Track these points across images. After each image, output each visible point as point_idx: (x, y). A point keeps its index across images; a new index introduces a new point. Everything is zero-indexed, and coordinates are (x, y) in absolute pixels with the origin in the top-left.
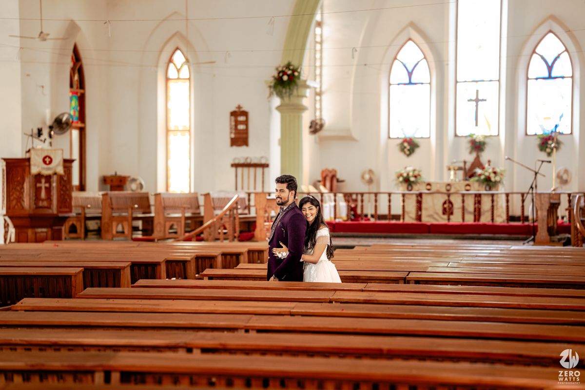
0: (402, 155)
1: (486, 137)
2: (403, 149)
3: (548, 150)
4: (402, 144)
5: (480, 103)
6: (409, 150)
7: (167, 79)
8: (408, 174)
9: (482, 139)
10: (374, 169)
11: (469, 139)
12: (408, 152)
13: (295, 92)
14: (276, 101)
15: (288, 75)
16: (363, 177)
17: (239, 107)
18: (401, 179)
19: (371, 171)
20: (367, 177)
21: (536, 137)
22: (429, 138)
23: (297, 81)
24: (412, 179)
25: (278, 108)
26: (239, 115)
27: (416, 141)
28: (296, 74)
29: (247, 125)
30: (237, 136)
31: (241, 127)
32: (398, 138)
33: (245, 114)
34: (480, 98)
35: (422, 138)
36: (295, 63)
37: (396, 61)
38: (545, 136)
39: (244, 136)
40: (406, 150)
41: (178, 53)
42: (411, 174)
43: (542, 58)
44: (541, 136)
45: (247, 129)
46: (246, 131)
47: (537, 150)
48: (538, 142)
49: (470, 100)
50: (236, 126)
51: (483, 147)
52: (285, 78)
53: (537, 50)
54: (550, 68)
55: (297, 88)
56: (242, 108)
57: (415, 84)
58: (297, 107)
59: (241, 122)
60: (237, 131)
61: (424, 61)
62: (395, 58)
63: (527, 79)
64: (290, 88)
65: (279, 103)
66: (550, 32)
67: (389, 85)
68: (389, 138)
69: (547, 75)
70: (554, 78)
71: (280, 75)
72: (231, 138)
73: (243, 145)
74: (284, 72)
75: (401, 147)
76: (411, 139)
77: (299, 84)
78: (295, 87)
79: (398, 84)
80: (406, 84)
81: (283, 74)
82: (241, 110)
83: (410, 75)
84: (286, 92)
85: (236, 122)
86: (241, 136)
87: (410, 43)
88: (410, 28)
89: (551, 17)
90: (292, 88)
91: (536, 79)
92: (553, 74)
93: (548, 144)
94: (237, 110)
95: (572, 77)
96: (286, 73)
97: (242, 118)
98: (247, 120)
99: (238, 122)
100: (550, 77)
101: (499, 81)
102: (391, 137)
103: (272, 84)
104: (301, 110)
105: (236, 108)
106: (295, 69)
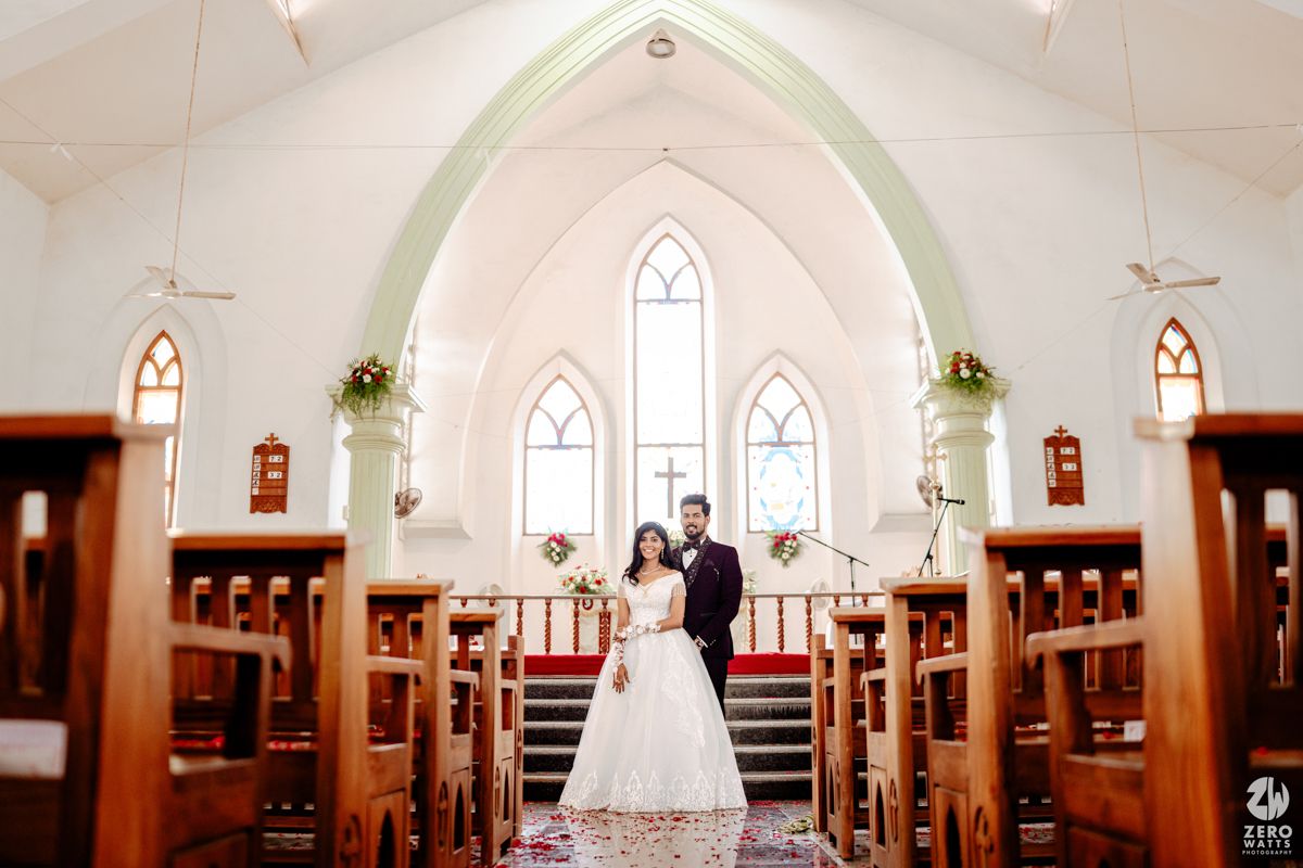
0: (546, 563)
2: (548, 555)
3: (786, 556)
4: (547, 544)
5: (674, 479)
6: (558, 554)
7: (138, 389)
8: (584, 579)
10: (499, 584)
12: (557, 559)
14: (344, 429)
15: (372, 375)
17: (272, 438)
18: (572, 586)
21: (765, 535)
22: (592, 534)
23: (391, 386)
24: (593, 587)
25: (347, 442)
26: (271, 453)
27: (569, 538)
28: (388, 373)
29: (285, 472)
30: (266, 492)
31: (274, 475)
32: (540, 534)
33: (283, 450)
34: (676, 470)
35: (579, 534)
36: (384, 360)
37: (537, 411)
38: (779, 534)
39: (280, 492)
40: (554, 554)
41: (164, 342)
42: (589, 578)
43: (768, 414)
44: (775, 534)
45: (285, 479)
46: (283, 483)
47: (767, 555)
48: (770, 543)
49: (658, 475)
50: (264, 473)
52: (367, 379)
53: (760, 401)
54: (780, 429)
55: (390, 399)
56: (277, 439)
57: (568, 447)
58: (385, 438)
59: (275, 467)
60: (266, 484)
61: (582, 411)
62: (536, 406)
63: (748, 444)
64: (375, 399)
65: (350, 433)
66: (778, 374)
67: (526, 447)
68: (524, 534)
69: (776, 440)
70: (787, 444)
71: (358, 374)
72: (253, 497)
73: (276, 510)
74: (365, 371)
75: (545, 549)
76: (562, 536)
77: (394, 391)
78: (387, 396)
79: (540, 447)
80: (552, 447)
81: (363, 374)
82: (275, 443)
83: (560, 433)
84: (368, 405)
85: (263, 465)
86: (273, 492)
87: (560, 383)
88: (561, 358)
89: (778, 351)
90: (379, 397)
91: (760, 445)
92: (785, 439)
93: (783, 545)
94: (268, 443)
95: (814, 443)
96: (369, 372)
97: (276, 459)
98: (286, 463)
99: (268, 466)
100: (780, 443)
101: (703, 445)
102: (528, 532)
103: (341, 392)
104: (394, 443)
105: (267, 439)
106: (385, 365)
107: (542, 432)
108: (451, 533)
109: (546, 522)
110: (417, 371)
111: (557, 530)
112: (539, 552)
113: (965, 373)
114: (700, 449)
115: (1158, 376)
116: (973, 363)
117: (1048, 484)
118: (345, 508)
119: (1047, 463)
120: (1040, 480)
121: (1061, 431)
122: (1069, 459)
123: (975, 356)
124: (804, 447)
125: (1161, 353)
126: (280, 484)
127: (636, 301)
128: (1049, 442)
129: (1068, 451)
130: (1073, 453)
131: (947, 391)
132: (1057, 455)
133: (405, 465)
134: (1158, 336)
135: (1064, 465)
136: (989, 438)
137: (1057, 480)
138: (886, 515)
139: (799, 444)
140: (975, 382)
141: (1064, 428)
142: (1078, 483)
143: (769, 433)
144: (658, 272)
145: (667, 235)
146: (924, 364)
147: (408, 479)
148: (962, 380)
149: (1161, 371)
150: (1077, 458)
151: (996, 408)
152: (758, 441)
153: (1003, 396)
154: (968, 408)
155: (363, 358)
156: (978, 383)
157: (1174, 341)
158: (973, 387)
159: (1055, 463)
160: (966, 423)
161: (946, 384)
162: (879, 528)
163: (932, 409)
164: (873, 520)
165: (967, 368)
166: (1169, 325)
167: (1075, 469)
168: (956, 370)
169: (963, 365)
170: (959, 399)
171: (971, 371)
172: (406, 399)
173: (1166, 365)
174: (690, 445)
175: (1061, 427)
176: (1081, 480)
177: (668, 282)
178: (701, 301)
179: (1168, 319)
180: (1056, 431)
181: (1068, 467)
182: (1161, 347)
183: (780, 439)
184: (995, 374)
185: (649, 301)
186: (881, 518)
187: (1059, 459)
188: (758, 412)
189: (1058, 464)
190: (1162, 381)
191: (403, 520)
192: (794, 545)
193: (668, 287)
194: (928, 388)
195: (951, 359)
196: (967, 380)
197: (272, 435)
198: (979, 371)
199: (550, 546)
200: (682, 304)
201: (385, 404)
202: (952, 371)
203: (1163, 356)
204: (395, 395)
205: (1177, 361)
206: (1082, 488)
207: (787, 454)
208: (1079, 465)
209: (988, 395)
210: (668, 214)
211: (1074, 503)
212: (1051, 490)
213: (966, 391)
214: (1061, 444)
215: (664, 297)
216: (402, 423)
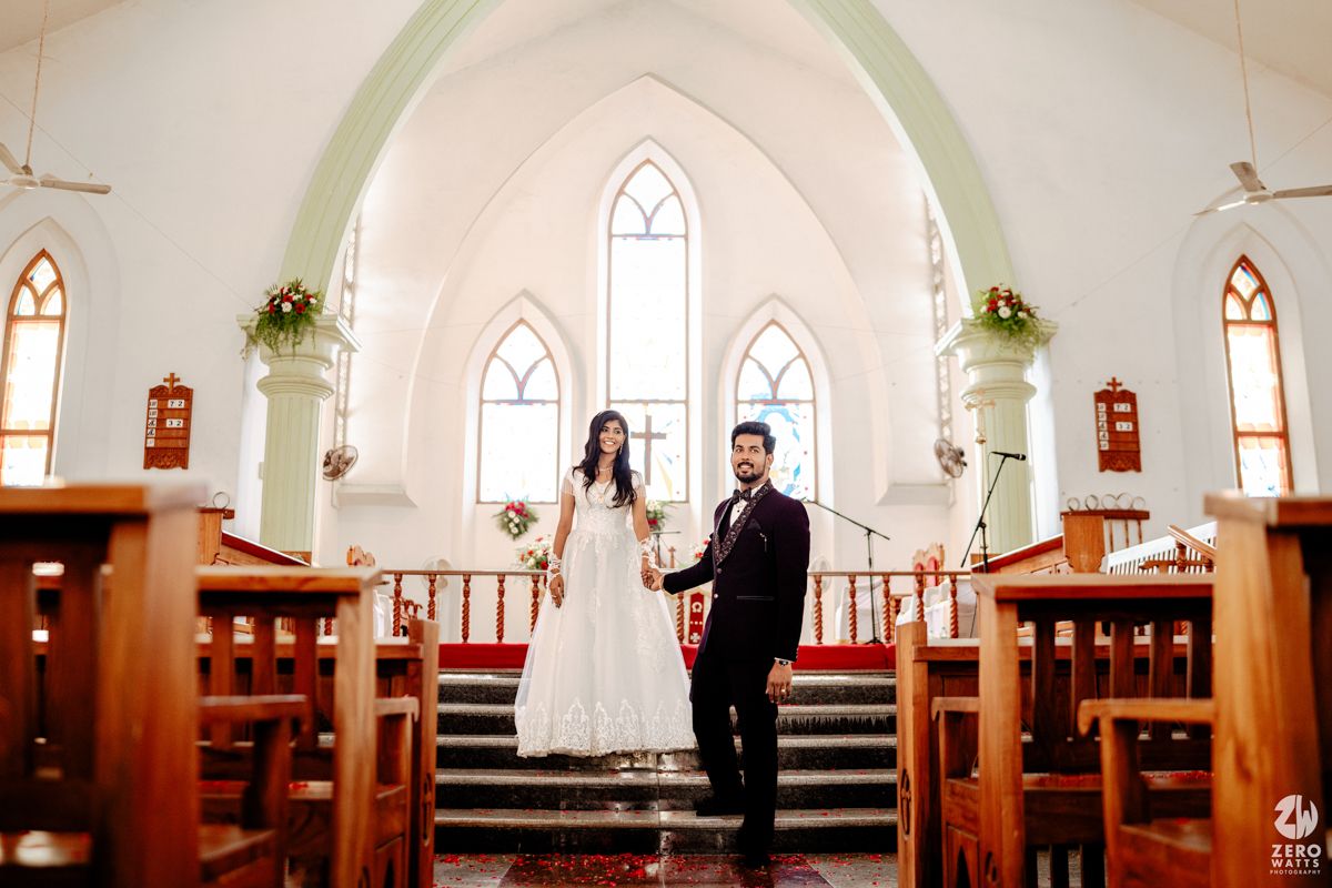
0: (503, 536)
1: (664, 504)
2: (505, 526)
4: (504, 514)
5: (654, 441)
6: (517, 525)
7: (12, 319)
9: (658, 508)
12: (515, 531)
14: (261, 370)
15: (293, 303)
17: (173, 379)
18: (532, 561)
23: (316, 317)
25: (264, 386)
26: (171, 397)
27: (529, 507)
28: (313, 301)
29: (187, 420)
30: (163, 444)
31: (174, 423)
32: (495, 502)
33: (186, 394)
34: (654, 430)
35: (542, 503)
36: (309, 286)
37: (495, 361)
39: (180, 443)
40: (511, 525)
41: (44, 263)
43: (761, 367)
45: (187, 428)
46: (185, 433)
50: (161, 421)
51: (660, 524)
52: (287, 307)
53: (751, 353)
54: (775, 385)
55: (314, 333)
56: (178, 380)
57: (530, 402)
58: (309, 381)
59: (174, 413)
60: (164, 433)
61: (547, 362)
62: (494, 354)
63: (737, 402)
64: (296, 331)
65: (267, 373)
66: (773, 322)
67: (482, 402)
68: (478, 502)
69: (770, 397)
70: (783, 403)
71: (276, 303)
72: (147, 449)
73: (175, 466)
74: (285, 298)
75: (502, 520)
76: (522, 504)
77: (318, 323)
78: (310, 329)
79: (498, 402)
80: (511, 402)
81: (282, 302)
82: (176, 384)
83: (521, 386)
84: (286, 339)
85: (161, 411)
86: (172, 444)
87: (522, 329)
88: (524, 300)
89: (774, 296)
90: (300, 329)
91: (752, 402)
92: (780, 397)
94: (167, 385)
95: (814, 401)
96: (289, 299)
97: (176, 404)
98: (188, 409)
99: (166, 412)
100: (775, 401)
101: (686, 402)
102: (482, 499)
103: (255, 324)
104: (321, 388)
105: (165, 380)
106: (310, 292)
107: (500, 383)
108: (394, 499)
109: (503, 487)
110: (357, 313)
111: (516, 497)
112: (495, 522)
113: (1005, 312)
114: (683, 406)
115: (1226, 323)
116: (1014, 301)
117: (1100, 446)
118: (260, 464)
119: (1098, 421)
120: (1090, 439)
121: (1114, 383)
122: (1124, 417)
123: (1015, 293)
124: (802, 406)
125: (1229, 297)
126: (181, 433)
127: (610, 236)
128: (1101, 397)
129: (1123, 407)
130: (1129, 410)
131: (984, 334)
132: (1111, 414)
133: (340, 421)
134: (1227, 276)
135: (1118, 424)
136: (1030, 390)
137: (1110, 441)
138: (895, 485)
139: (797, 402)
140: (1016, 323)
141: (1118, 381)
142: (1134, 446)
143: (762, 389)
144: (637, 203)
145: (648, 161)
146: (940, 313)
147: (344, 436)
148: (1002, 320)
149: (1229, 316)
150: (1132, 417)
151: (1039, 356)
152: (749, 398)
153: (1046, 341)
154: (1009, 354)
155: (281, 283)
156: (1021, 324)
157: (1244, 283)
158: (1015, 327)
159: (1108, 422)
160: (1003, 372)
161: (983, 324)
162: (886, 501)
163: (963, 355)
164: (881, 490)
165: (1007, 305)
166: (1238, 264)
167: (1131, 429)
168: (993, 308)
169: (1001, 303)
170: (997, 343)
171: (1012, 310)
172: (333, 333)
173: (1234, 310)
174: (671, 402)
175: (1114, 379)
176: (1137, 443)
177: (648, 215)
178: (686, 237)
179: (1238, 256)
180: (1109, 384)
181: (1123, 426)
182: (1229, 289)
183: (775, 397)
184: (1038, 314)
185: (625, 236)
186: (889, 489)
187: (1113, 418)
188: (749, 364)
189: (1111, 421)
190: (1231, 329)
191: (337, 483)
193: (648, 221)
194: (960, 329)
195: (987, 296)
196: (1007, 320)
197: (172, 375)
198: (1020, 310)
199: (507, 516)
200: (664, 241)
201: (308, 339)
202: (989, 310)
203: (1230, 300)
204: (322, 328)
205: (1248, 305)
206: (1138, 452)
207: (782, 413)
208: (1136, 424)
209: (1031, 339)
210: (649, 137)
211: (1129, 469)
212: (1102, 453)
213: (1006, 333)
214: (1115, 400)
215: (644, 232)
216: (329, 362)
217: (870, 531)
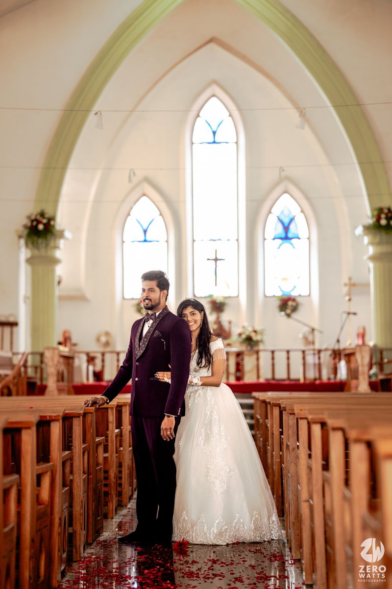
0: (138, 316)
1: (226, 298)
2: (139, 310)
3: (288, 311)
4: (139, 305)
5: (219, 262)
9: (222, 300)
11: (209, 300)
13: (52, 244)
15: (44, 224)
16: (98, 340)
19: (107, 334)
20: (103, 339)
21: (274, 298)
23: (53, 230)
25: (27, 260)
28: (52, 222)
32: (133, 299)
34: (219, 257)
36: (49, 213)
37: (129, 218)
38: (285, 297)
43: (279, 218)
44: (282, 298)
47: (277, 310)
48: (278, 303)
49: (208, 259)
51: (223, 308)
52: (41, 227)
53: (273, 210)
54: (286, 229)
55: (54, 238)
57: (151, 241)
61: (160, 218)
62: (129, 214)
63: (265, 239)
64: (46, 238)
65: (29, 256)
66: (286, 192)
67: (123, 242)
68: (123, 299)
69: (284, 235)
70: (291, 238)
71: (34, 223)
74: (39, 221)
75: (136, 307)
77: (56, 234)
79: (132, 242)
80: (140, 242)
81: (37, 223)
83: (145, 232)
84: (42, 243)
87: (144, 198)
88: (145, 183)
89: (286, 178)
90: (48, 237)
91: (273, 238)
92: (290, 235)
93: (288, 305)
95: (309, 238)
96: (41, 222)
100: (286, 238)
101: (237, 240)
102: (125, 297)
103: (25, 234)
104: (56, 262)
106: (50, 217)
107: (133, 231)
108: (78, 298)
112: (134, 310)
113: (384, 222)
114: (236, 242)
116: (390, 214)
124: (303, 240)
127: (192, 144)
139: (300, 238)
140: (389, 228)
143: (280, 230)
144: (207, 123)
145: (214, 96)
148: (381, 226)
152: (271, 236)
155: (35, 211)
158: (388, 230)
160: (385, 249)
161: (373, 228)
163: (367, 240)
165: (386, 217)
168: (379, 219)
169: (383, 216)
171: (387, 219)
174: (229, 240)
177: (215, 130)
178: (237, 143)
183: (286, 235)
185: (201, 143)
188: (271, 218)
192: (294, 304)
193: (214, 133)
195: (377, 211)
196: (384, 226)
200: (224, 145)
201: (52, 241)
202: (377, 220)
207: (290, 244)
215: (212, 140)
217: (313, 330)
